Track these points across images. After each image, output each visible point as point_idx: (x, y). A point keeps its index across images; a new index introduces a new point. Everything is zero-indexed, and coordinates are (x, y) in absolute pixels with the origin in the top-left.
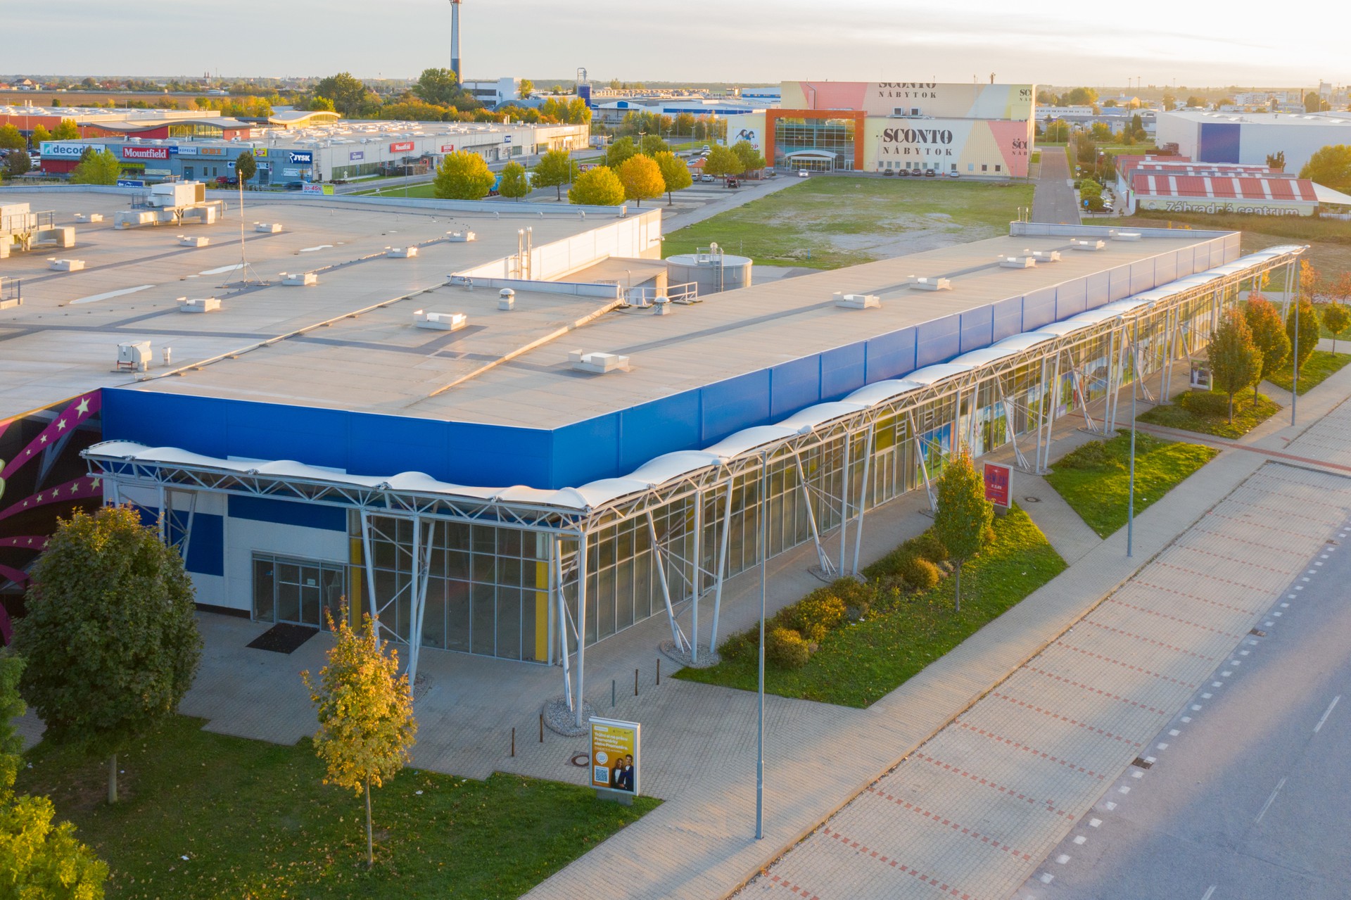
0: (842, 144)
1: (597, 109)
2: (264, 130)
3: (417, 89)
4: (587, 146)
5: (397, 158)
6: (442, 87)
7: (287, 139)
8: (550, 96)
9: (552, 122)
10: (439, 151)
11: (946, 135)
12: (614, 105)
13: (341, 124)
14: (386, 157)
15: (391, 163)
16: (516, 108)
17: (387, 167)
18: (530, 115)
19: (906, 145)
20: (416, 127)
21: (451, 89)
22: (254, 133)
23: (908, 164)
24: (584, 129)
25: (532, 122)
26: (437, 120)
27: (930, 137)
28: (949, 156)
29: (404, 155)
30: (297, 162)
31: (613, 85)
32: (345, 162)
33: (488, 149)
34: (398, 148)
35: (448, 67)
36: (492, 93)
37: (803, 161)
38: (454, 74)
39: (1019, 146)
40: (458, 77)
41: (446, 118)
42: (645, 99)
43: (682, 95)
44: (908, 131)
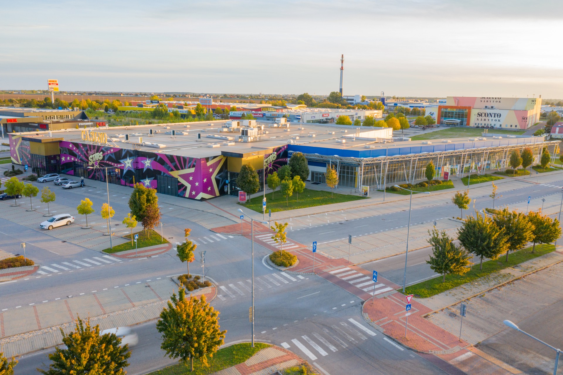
0: (463, 117)
1: (387, 106)
2: (286, 110)
3: (328, 98)
4: (381, 117)
5: (324, 118)
6: (337, 98)
7: (293, 112)
8: (372, 101)
9: (371, 109)
10: (336, 117)
11: (499, 115)
12: (393, 105)
13: (307, 109)
14: (321, 118)
15: (323, 120)
16: (360, 105)
17: (321, 121)
18: (364, 106)
19: (485, 118)
20: (329, 110)
21: (339, 98)
22: (284, 111)
23: (485, 124)
24: (381, 112)
25: (364, 109)
26: (335, 108)
27: (493, 115)
28: (499, 122)
29: (327, 118)
30: (297, 118)
31: (394, 98)
32: (310, 119)
33: (351, 117)
34: (324, 115)
35: (339, 91)
36: (353, 100)
37: (449, 123)
38: (340, 94)
39: (524, 119)
40: (342, 94)
41: (338, 107)
42: (404, 103)
43: (418, 101)
44: (486, 113)
